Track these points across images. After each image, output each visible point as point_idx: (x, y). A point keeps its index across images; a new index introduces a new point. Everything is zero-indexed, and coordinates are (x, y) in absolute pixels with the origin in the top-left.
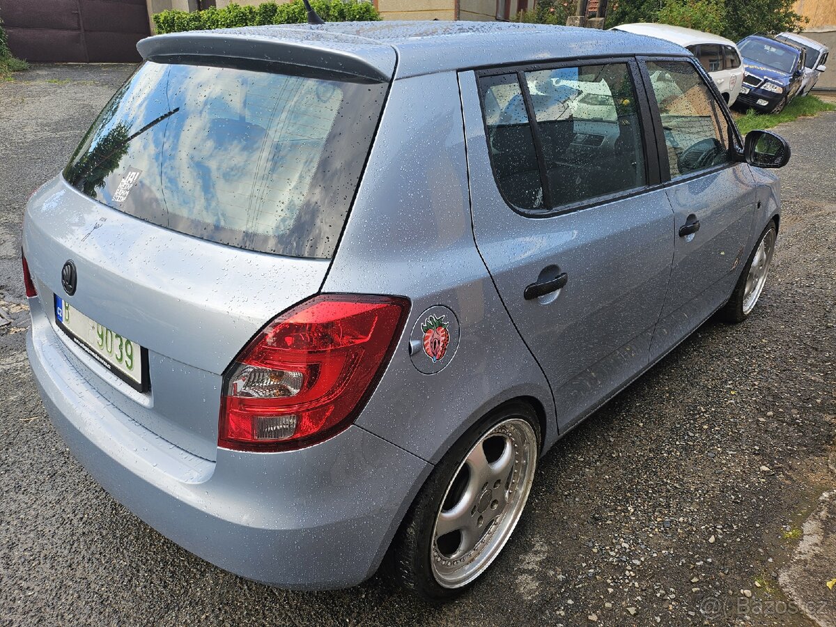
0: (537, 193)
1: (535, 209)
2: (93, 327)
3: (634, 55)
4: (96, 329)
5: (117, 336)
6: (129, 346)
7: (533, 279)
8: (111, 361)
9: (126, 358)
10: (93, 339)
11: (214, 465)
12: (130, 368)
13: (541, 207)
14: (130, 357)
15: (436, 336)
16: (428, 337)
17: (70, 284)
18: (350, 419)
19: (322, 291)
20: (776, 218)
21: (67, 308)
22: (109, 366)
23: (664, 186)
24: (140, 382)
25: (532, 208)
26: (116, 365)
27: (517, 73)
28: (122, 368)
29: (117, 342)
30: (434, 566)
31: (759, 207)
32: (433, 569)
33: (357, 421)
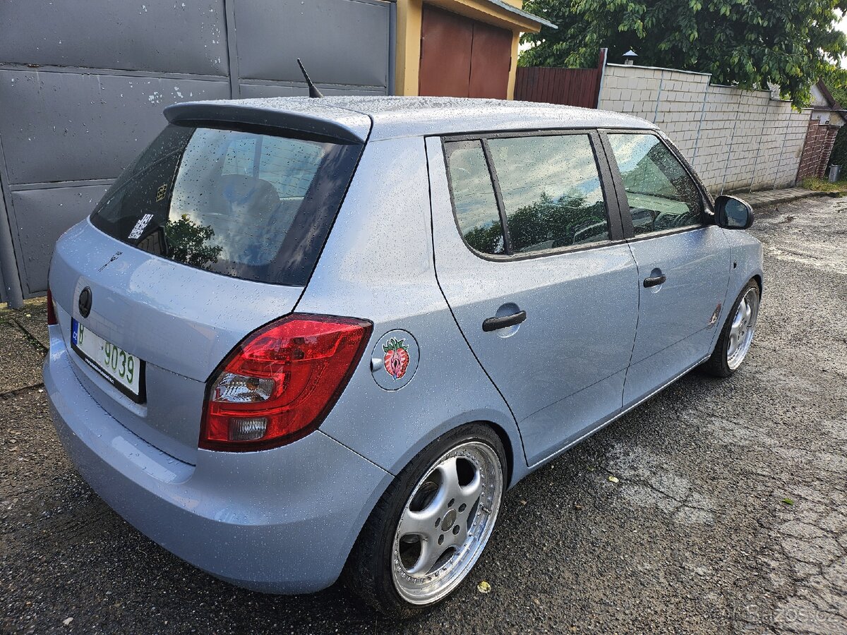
0: (498, 240)
1: (497, 254)
2: (102, 348)
3: (596, 128)
4: (104, 349)
5: (122, 353)
6: (131, 362)
7: (491, 313)
8: (114, 377)
9: (127, 373)
10: (101, 358)
11: (194, 468)
12: (130, 381)
13: (501, 253)
14: (131, 371)
15: (396, 356)
16: (389, 356)
17: (85, 307)
18: (315, 425)
19: (295, 311)
20: (757, 279)
21: (82, 332)
22: (112, 381)
23: (627, 242)
24: (137, 394)
25: (493, 253)
26: (118, 380)
27: (481, 140)
28: (124, 382)
29: (121, 359)
30: (395, 576)
31: (735, 267)
32: (394, 580)
33: (321, 427)
